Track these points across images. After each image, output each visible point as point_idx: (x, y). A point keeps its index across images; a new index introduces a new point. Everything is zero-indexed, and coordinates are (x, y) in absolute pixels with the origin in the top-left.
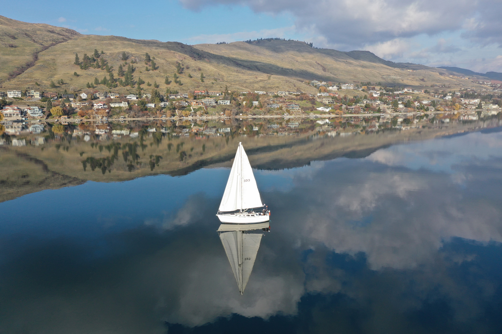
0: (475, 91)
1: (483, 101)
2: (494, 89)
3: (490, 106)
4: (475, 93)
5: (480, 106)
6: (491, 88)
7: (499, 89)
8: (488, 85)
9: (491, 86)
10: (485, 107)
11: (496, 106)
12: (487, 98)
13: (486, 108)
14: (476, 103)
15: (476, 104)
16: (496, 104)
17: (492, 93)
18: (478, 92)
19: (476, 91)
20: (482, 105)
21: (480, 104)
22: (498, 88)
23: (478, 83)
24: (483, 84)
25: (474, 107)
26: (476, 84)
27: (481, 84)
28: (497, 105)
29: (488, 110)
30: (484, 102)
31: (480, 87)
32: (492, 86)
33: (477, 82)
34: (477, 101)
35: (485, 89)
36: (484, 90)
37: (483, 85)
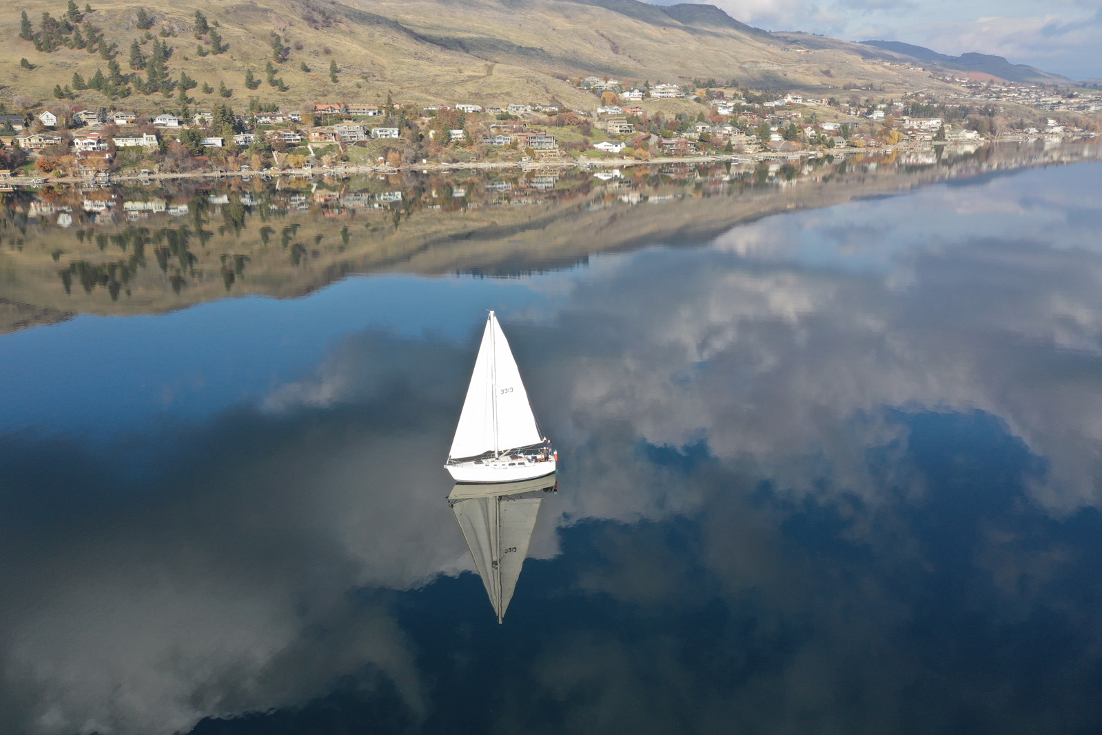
0: (934, 99)
1: (949, 122)
2: (974, 94)
3: (961, 133)
4: (935, 103)
5: (940, 135)
6: (968, 90)
7: (983, 94)
8: (963, 83)
9: (968, 87)
10: (950, 136)
11: (972, 135)
12: (956, 117)
13: (953, 139)
14: (933, 128)
15: (933, 130)
16: (974, 129)
17: (969, 102)
18: (941, 101)
19: (936, 98)
20: (946, 131)
21: (942, 129)
22: (982, 91)
23: (942, 80)
24: (953, 81)
25: (929, 137)
26: (937, 83)
27: (949, 82)
28: (975, 132)
29: (956, 143)
30: (950, 126)
31: (947, 89)
32: (970, 87)
33: (940, 78)
34: (935, 122)
35: (956, 93)
36: (953, 96)
37: (951, 85)
